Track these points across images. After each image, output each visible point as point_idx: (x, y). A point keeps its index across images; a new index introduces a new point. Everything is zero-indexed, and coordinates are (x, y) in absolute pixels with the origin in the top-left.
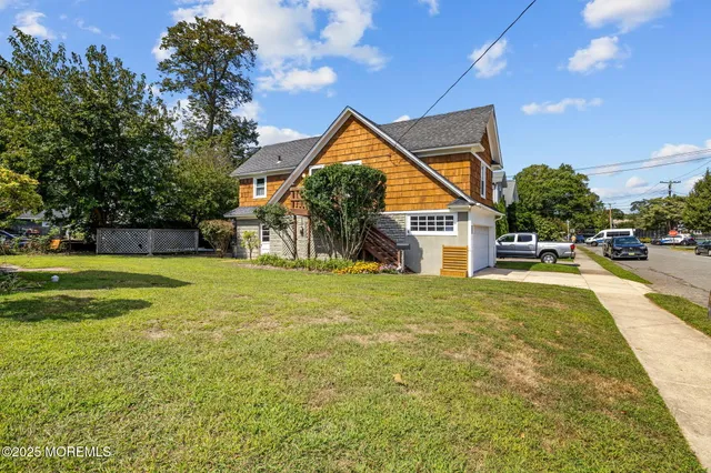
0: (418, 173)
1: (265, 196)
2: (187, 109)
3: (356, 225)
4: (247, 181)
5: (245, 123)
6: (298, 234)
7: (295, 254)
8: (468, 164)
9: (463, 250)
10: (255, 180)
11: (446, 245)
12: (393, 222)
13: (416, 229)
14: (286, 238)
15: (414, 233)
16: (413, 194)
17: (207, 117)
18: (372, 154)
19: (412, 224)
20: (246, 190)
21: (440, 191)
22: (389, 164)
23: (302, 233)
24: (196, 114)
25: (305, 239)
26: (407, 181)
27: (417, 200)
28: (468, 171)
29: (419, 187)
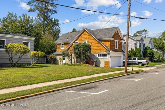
0: (99, 44)
1: (64, 48)
2: (36, 17)
3: (84, 56)
4: (59, 44)
5: (55, 20)
6: (72, 58)
7: (71, 63)
8: (110, 42)
9: (109, 62)
10: (61, 44)
11: (105, 61)
12: (94, 55)
13: (99, 57)
14: (69, 59)
15: (99, 58)
16: (98, 49)
17: (43, 19)
18: (89, 39)
19: (98, 56)
20: (59, 47)
21: (104, 48)
22: (93, 42)
23: (73, 58)
24: (39, 19)
25: (74, 59)
26: (97, 46)
27: (99, 50)
28: (110, 44)
29: (99, 47)
